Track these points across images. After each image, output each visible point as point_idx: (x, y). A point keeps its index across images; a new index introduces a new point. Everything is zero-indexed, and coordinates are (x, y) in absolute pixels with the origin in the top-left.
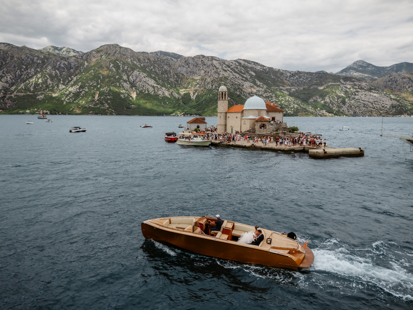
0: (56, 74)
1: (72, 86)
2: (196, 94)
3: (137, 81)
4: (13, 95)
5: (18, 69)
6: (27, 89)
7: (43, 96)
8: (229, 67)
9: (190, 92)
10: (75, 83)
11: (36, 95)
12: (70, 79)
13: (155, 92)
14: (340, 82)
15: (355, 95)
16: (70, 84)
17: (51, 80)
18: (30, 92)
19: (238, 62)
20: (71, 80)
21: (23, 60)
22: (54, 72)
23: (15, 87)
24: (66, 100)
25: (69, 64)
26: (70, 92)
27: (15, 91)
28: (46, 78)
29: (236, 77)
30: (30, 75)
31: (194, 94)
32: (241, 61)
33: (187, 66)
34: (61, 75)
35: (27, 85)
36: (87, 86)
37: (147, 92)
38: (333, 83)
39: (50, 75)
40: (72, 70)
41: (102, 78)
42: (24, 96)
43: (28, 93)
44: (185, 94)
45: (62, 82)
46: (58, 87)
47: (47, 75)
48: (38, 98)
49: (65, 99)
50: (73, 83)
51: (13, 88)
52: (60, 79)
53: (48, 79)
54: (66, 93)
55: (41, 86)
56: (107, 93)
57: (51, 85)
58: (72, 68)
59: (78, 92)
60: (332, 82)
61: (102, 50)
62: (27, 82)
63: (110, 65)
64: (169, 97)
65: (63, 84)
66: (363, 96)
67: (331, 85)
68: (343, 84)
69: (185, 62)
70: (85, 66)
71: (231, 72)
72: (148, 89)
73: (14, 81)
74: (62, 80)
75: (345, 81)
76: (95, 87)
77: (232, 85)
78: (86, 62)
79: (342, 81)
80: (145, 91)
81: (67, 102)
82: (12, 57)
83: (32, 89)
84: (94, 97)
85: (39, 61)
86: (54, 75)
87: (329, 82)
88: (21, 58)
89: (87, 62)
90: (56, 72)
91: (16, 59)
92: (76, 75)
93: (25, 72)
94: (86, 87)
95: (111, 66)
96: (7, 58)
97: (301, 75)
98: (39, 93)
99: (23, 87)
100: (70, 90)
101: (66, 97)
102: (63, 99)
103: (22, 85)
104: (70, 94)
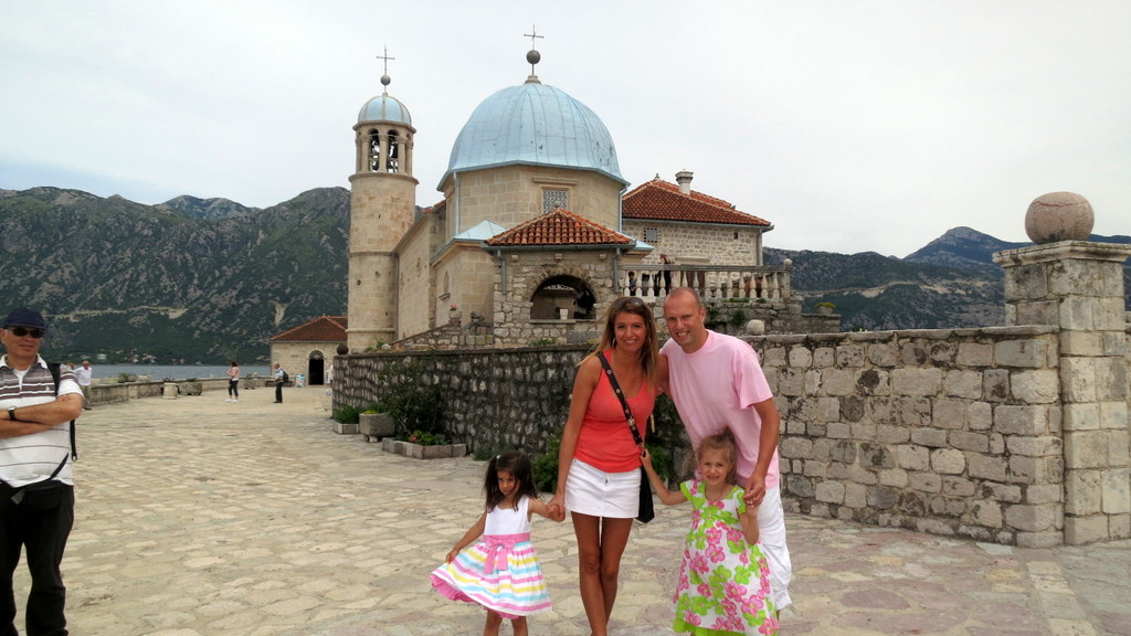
0: (185, 262)
1: (220, 291)
4: (71, 317)
5: (93, 251)
6: (107, 300)
7: (145, 316)
10: (230, 284)
11: (129, 316)
12: (217, 274)
14: (918, 279)
15: (962, 312)
16: (216, 285)
17: (169, 277)
18: (115, 308)
20: (220, 277)
21: (109, 228)
22: (179, 257)
23: (78, 295)
24: (201, 327)
25: (220, 236)
26: (214, 307)
27: (77, 305)
28: (157, 273)
30: (120, 266)
34: (196, 264)
35: (110, 290)
36: (257, 290)
38: (901, 282)
39: (170, 265)
40: (225, 252)
41: (296, 268)
42: (97, 317)
43: (109, 310)
45: (196, 282)
46: (185, 294)
47: (161, 265)
48: (131, 321)
49: (199, 323)
50: (222, 284)
51: (74, 297)
52: (193, 274)
53: (162, 273)
54: (203, 309)
55: (143, 292)
56: (308, 308)
57: (169, 289)
58: (226, 247)
59: (233, 306)
60: (898, 278)
61: (304, 203)
62: (111, 281)
63: (321, 238)
65: (199, 287)
66: (982, 314)
67: (896, 286)
68: (926, 284)
70: (258, 242)
73: (78, 279)
74: (196, 275)
75: (930, 276)
76: (278, 292)
78: (260, 232)
79: (921, 275)
81: (201, 330)
82: (84, 222)
83: (120, 301)
84: (273, 319)
85: (146, 232)
86: (179, 263)
87: (890, 278)
88: (105, 224)
89: (265, 231)
90: (185, 257)
91: (90, 227)
92: (234, 263)
93: (108, 259)
94: (255, 294)
95: (323, 241)
96: (71, 226)
97: (816, 260)
98: (136, 309)
99: (99, 297)
100: (213, 300)
101: (203, 318)
102: (193, 324)
103: (98, 290)
104: (212, 311)
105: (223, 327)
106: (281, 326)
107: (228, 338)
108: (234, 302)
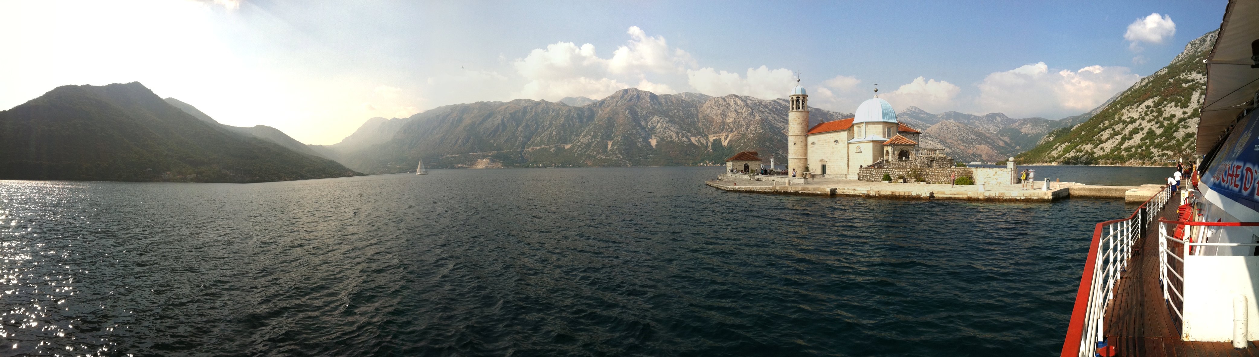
0: (569, 125)
1: (584, 137)
2: (728, 139)
3: (657, 127)
4: (530, 150)
6: (541, 143)
8: (767, 108)
9: (721, 137)
10: (588, 133)
11: (550, 148)
13: (679, 139)
16: (582, 134)
18: (545, 145)
19: (778, 103)
22: (567, 123)
23: (531, 141)
26: (582, 143)
27: (532, 145)
28: (559, 130)
29: (775, 119)
30: (545, 129)
31: (726, 139)
32: (781, 101)
33: (717, 108)
34: (574, 125)
35: (542, 138)
36: (599, 135)
37: (669, 139)
39: (564, 127)
40: (585, 120)
41: (616, 125)
42: (539, 149)
43: (543, 146)
44: (714, 140)
45: (574, 133)
47: (561, 127)
48: (551, 150)
49: (577, 150)
50: (585, 134)
52: (573, 130)
53: (561, 130)
54: (578, 144)
55: (555, 138)
56: (621, 142)
57: (564, 137)
58: (586, 118)
62: (543, 135)
64: (696, 144)
65: (576, 135)
69: (715, 102)
71: (770, 114)
72: (670, 136)
74: (575, 130)
76: (608, 136)
77: (772, 128)
80: (667, 137)
81: (578, 154)
83: (546, 142)
84: (607, 147)
85: (554, 114)
86: (567, 126)
89: (602, 110)
90: (569, 123)
94: (599, 137)
95: (627, 113)
99: (539, 141)
100: (582, 141)
101: (578, 148)
102: (574, 151)
103: (538, 139)
104: (581, 145)
105: (586, 151)
106: (610, 150)
107: (589, 157)
108: (590, 141)
